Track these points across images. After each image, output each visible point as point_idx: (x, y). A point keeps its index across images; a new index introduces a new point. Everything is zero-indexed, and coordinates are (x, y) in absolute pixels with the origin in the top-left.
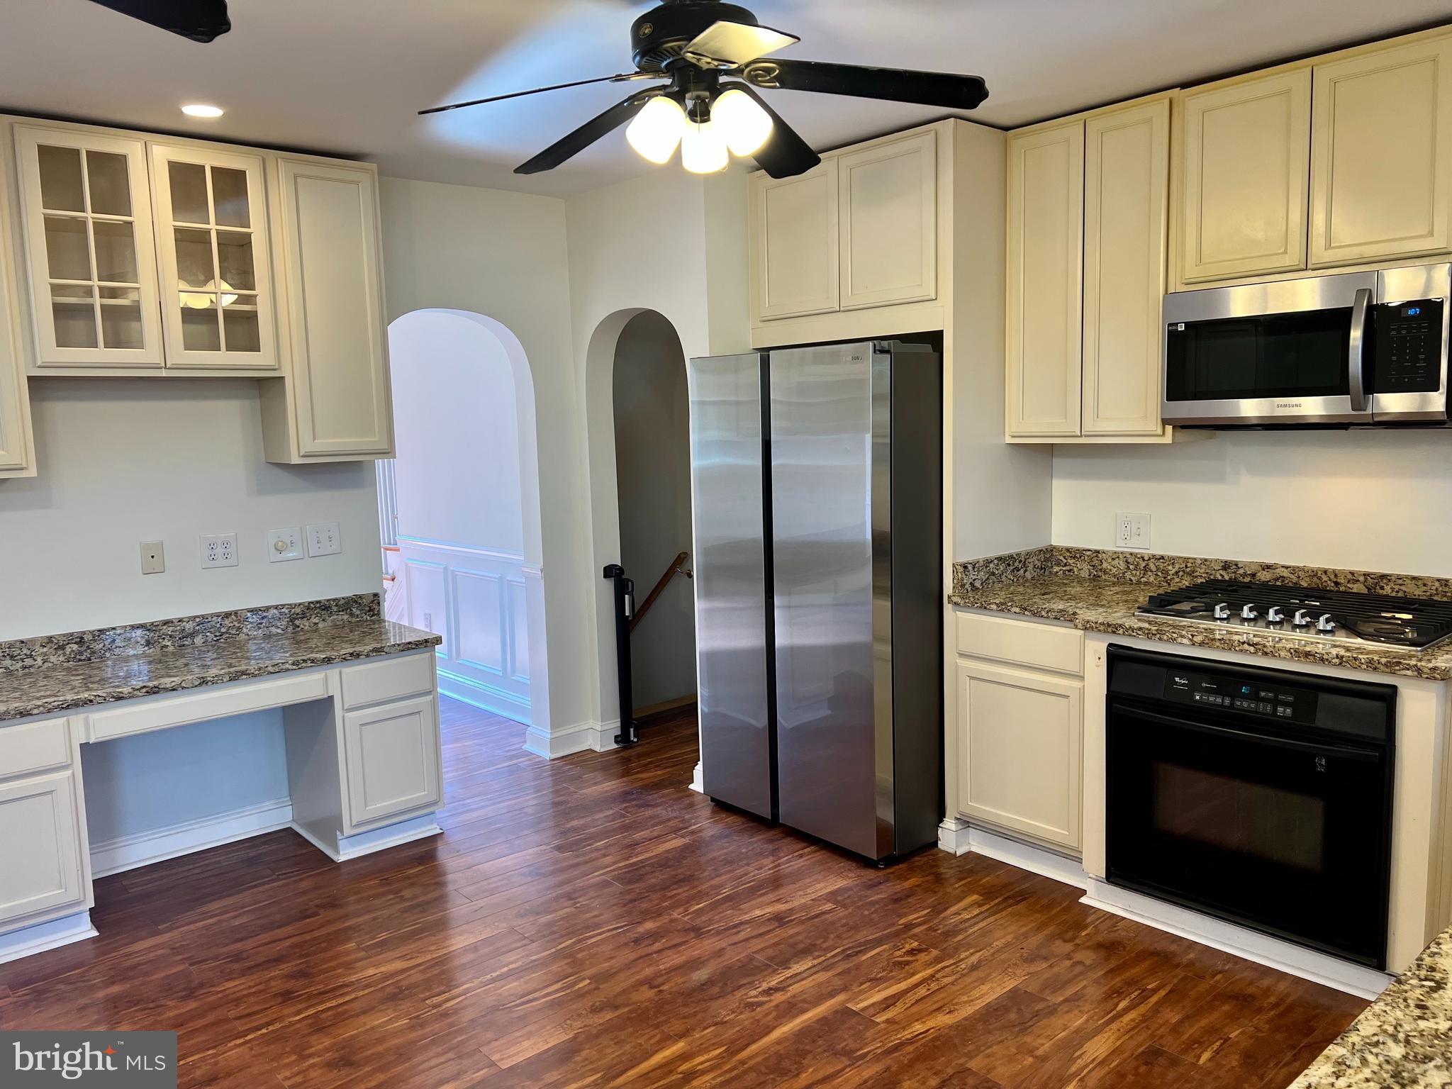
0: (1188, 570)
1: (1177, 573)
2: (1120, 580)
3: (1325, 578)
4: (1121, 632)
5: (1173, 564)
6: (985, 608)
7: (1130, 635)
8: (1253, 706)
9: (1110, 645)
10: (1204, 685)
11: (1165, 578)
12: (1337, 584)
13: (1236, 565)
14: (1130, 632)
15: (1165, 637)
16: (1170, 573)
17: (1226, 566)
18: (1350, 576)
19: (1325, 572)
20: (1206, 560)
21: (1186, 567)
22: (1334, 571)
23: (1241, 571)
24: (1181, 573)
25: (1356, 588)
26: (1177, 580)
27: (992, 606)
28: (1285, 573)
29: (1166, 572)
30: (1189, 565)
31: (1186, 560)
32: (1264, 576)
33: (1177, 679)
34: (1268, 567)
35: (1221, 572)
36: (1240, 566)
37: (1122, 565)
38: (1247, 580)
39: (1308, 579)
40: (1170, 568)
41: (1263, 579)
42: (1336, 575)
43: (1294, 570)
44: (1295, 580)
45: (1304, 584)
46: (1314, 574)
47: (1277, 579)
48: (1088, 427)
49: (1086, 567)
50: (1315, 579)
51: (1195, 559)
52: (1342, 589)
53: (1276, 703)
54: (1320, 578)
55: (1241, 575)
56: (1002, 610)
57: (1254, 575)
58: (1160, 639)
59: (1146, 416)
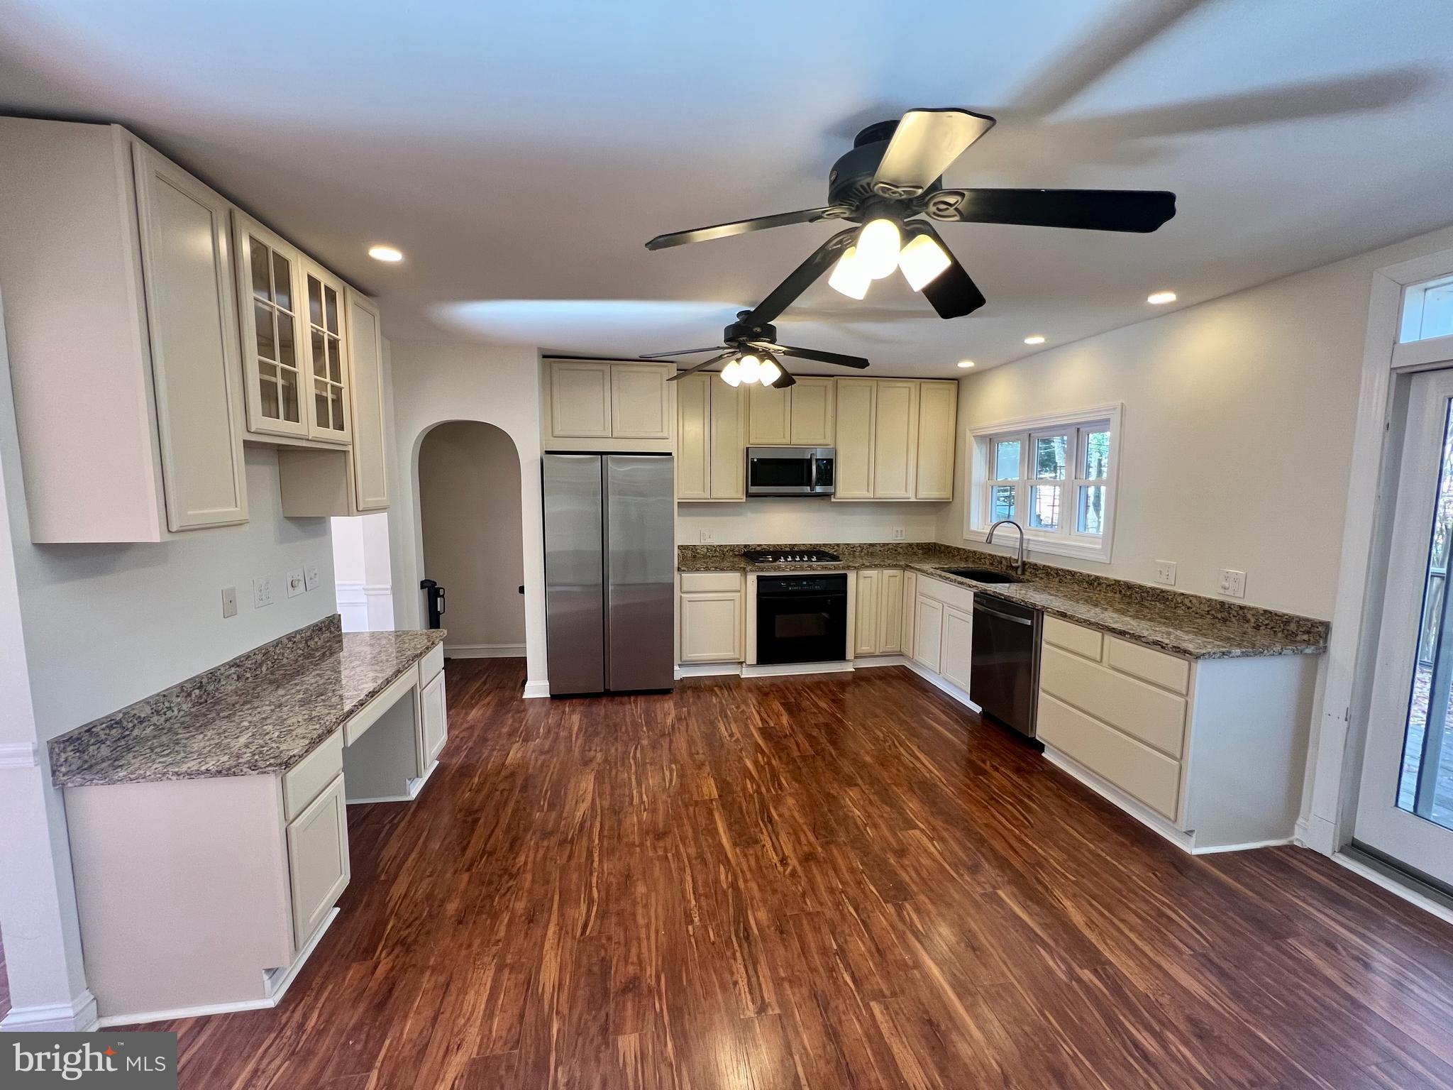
2: (705, 556)
3: (777, 547)
4: (765, 570)
6: (698, 570)
9: (757, 576)
10: (792, 584)
13: (751, 546)
14: (779, 570)
17: (745, 546)
25: (787, 549)
27: (701, 569)
28: (765, 547)
29: (723, 551)
32: (759, 549)
33: (782, 584)
34: (759, 545)
37: (705, 550)
40: (725, 549)
41: (756, 550)
42: (781, 546)
43: (768, 545)
46: (774, 546)
48: (713, 496)
49: (690, 552)
55: (750, 549)
56: (706, 570)
59: (737, 492)
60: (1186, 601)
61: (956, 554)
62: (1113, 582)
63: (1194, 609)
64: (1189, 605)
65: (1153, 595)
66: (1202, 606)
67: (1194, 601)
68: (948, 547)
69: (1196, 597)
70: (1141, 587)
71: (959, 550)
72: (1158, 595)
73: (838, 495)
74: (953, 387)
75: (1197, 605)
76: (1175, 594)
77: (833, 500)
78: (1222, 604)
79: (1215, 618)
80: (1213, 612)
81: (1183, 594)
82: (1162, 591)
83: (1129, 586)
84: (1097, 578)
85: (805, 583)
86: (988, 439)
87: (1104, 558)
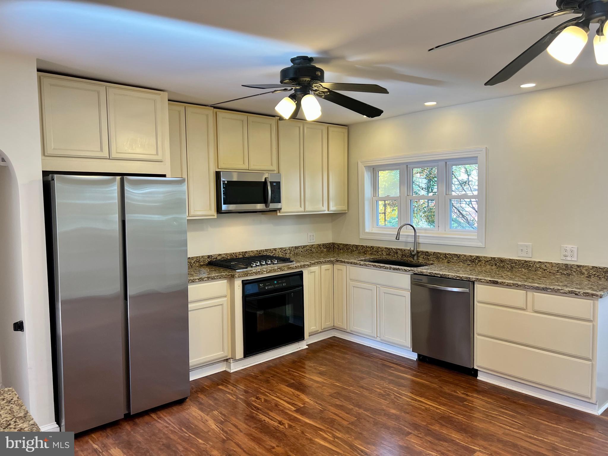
0: (198, 260)
1: (194, 262)
3: (234, 255)
4: (249, 275)
5: (193, 259)
6: (194, 282)
7: (251, 275)
8: (278, 286)
9: (243, 281)
10: (267, 284)
11: (190, 265)
12: (236, 256)
13: (211, 256)
14: (251, 274)
15: (260, 273)
16: (192, 263)
17: (209, 257)
18: (239, 253)
19: (234, 253)
20: (203, 256)
21: (197, 260)
22: (235, 253)
23: (213, 258)
24: (196, 262)
25: (241, 256)
26: (194, 265)
27: (196, 280)
28: (224, 256)
29: (190, 262)
30: (198, 259)
31: (197, 257)
32: (219, 258)
33: (260, 285)
34: (219, 255)
35: (207, 259)
36: (212, 256)
38: (215, 260)
39: (229, 256)
40: (192, 261)
41: (219, 259)
42: (236, 254)
44: (227, 257)
45: (229, 258)
47: (222, 258)
50: (231, 256)
51: (199, 256)
52: (237, 257)
53: (282, 283)
54: (232, 255)
55: (213, 259)
56: (201, 281)
57: (216, 258)
58: (259, 274)
59: (210, 209)
60: (543, 266)
61: (355, 249)
62: (490, 259)
63: (548, 270)
64: (545, 268)
65: (519, 265)
66: (553, 268)
67: (548, 265)
68: (347, 245)
69: (549, 263)
70: (510, 260)
71: (357, 246)
72: (523, 264)
73: (282, 210)
74: (345, 130)
75: (550, 267)
76: (535, 262)
77: (279, 214)
78: (566, 265)
79: (562, 274)
80: (561, 271)
81: (540, 262)
82: (526, 262)
83: (502, 260)
84: (478, 257)
85: (276, 282)
86: (372, 169)
87: (481, 244)
